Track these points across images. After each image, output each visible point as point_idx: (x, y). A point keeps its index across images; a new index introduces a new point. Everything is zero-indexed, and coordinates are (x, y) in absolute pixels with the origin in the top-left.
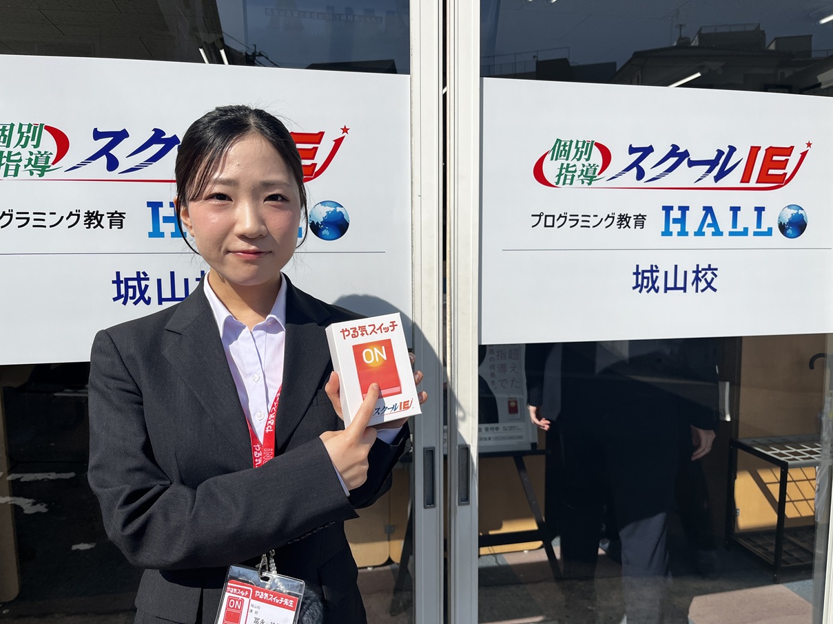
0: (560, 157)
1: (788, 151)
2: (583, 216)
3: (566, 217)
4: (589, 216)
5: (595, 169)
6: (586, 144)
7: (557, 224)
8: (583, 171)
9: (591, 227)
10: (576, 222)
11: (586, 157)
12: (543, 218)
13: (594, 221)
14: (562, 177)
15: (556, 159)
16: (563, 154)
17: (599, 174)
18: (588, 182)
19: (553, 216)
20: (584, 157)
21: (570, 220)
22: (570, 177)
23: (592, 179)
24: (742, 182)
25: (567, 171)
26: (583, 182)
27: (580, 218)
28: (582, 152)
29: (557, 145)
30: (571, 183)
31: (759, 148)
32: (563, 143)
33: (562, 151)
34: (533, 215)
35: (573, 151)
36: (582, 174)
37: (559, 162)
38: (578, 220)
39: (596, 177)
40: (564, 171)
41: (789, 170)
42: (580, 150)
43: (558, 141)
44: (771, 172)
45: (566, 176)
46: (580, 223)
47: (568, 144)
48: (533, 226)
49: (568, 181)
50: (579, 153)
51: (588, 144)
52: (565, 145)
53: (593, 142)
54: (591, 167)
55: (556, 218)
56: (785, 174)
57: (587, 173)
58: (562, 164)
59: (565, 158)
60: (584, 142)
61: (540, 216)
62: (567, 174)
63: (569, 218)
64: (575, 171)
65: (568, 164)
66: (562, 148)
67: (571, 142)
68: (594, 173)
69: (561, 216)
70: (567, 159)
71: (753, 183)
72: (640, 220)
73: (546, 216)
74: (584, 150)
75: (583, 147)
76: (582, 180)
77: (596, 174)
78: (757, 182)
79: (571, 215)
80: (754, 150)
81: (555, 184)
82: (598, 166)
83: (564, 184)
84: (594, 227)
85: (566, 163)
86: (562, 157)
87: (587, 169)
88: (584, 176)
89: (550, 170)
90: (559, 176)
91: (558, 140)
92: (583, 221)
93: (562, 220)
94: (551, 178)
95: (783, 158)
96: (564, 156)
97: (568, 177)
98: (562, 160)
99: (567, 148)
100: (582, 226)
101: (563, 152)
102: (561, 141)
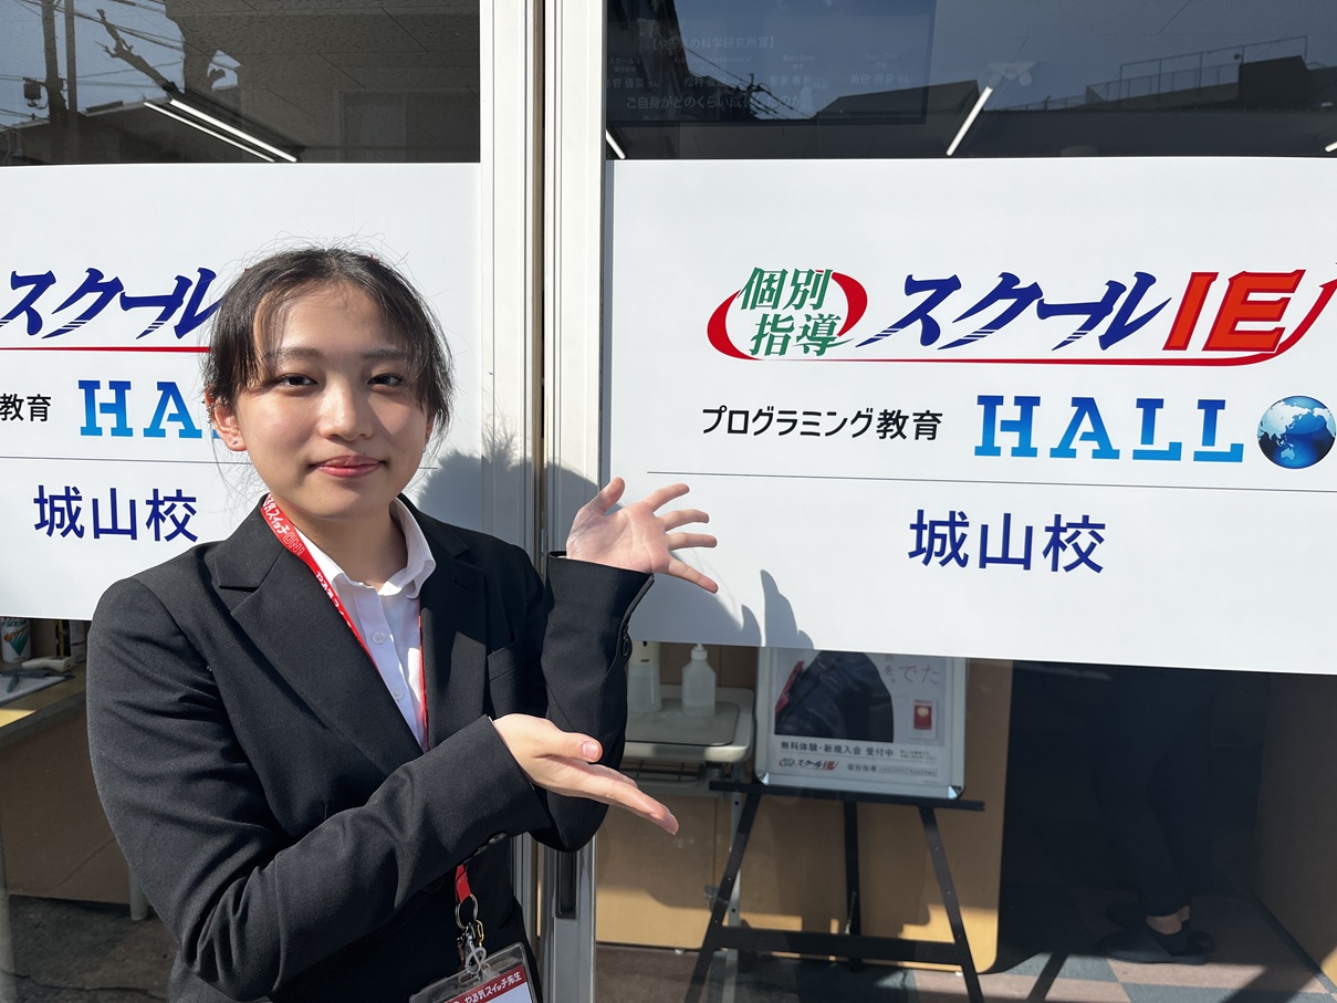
0: (761, 301)
1: (1291, 280)
2: (805, 413)
3: (771, 415)
4: (819, 414)
5: (833, 324)
6: (814, 276)
7: (753, 427)
8: (806, 328)
9: (823, 434)
10: (791, 424)
11: (815, 301)
12: (725, 416)
13: (827, 424)
14: (765, 341)
15: (753, 307)
16: (767, 296)
17: (840, 334)
18: (818, 348)
19: (746, 413)
20: (809, 301)
21: (779, 420)
22: (781, 340)
23: (824, 345)
24: (1167, 347)
25: (774, 329)
26: (806, 350)
27: (800, 418)
28: (806, 292)
29: (756, 280)
30: (783, 352)
31: (1213, 276)
32: (766, 276)
33: (764, 291)
34: (705, 411)
35: (788, 290)
36: (805, 333)
37: (759, 312)
38: (795, 422)
39: (833, 339)
40: (768, 329)
41: (1290, 321)
42: (802, 288)
43: (758, 272)
44: (1242, 326)
45: (772, 337)
46: (800, 427)
47: (777, 277)
48: (706, 431)
49: (776, 348)
50: (800, 294)
51: (818, 277)
52: (771, 280)
53: (828, 272)
54: (824, 321)
55: (751, 418)
56: (1280, 331)
57: (814, 332)
58: (765, 316)
59: (771, 304)
60: (810, 273)
61: (720, 412)
62: (774, 334)
63: (776, 416)
64: (792, 329)
65: (777, 316)
66: (764, 286)
67: (784, 273)
68: (831, 332)
69: (760, 413)
70: (775, 306)
71: (1195, 349)
72: (928, 424)
73: (732, 413)
74: (810, 288)
75: (808, 283)
76: (805, 345)
77: (835, 335)
78: (1206, 348)
79: (780, 412)
80: (1200, 284)
81: (749, 354)
82: (838, 318)
83: (768, 352)
84: (827, 434)
85: (772, 313)
86: (765, 303)
87: (816, 325)
88: (809, 338)
89: (741, 327)
90: (758, 338)
91: (756, 270)
92: (805, 423)
93: (763, 420)
94: (742, 341)
95: (1275, 297)
96: (769, 300)
97: (776, 340)
98: (765, 309)
99: (775, 286)
100: (802, 433)
101: (768, 293)
102: (762, 272)
